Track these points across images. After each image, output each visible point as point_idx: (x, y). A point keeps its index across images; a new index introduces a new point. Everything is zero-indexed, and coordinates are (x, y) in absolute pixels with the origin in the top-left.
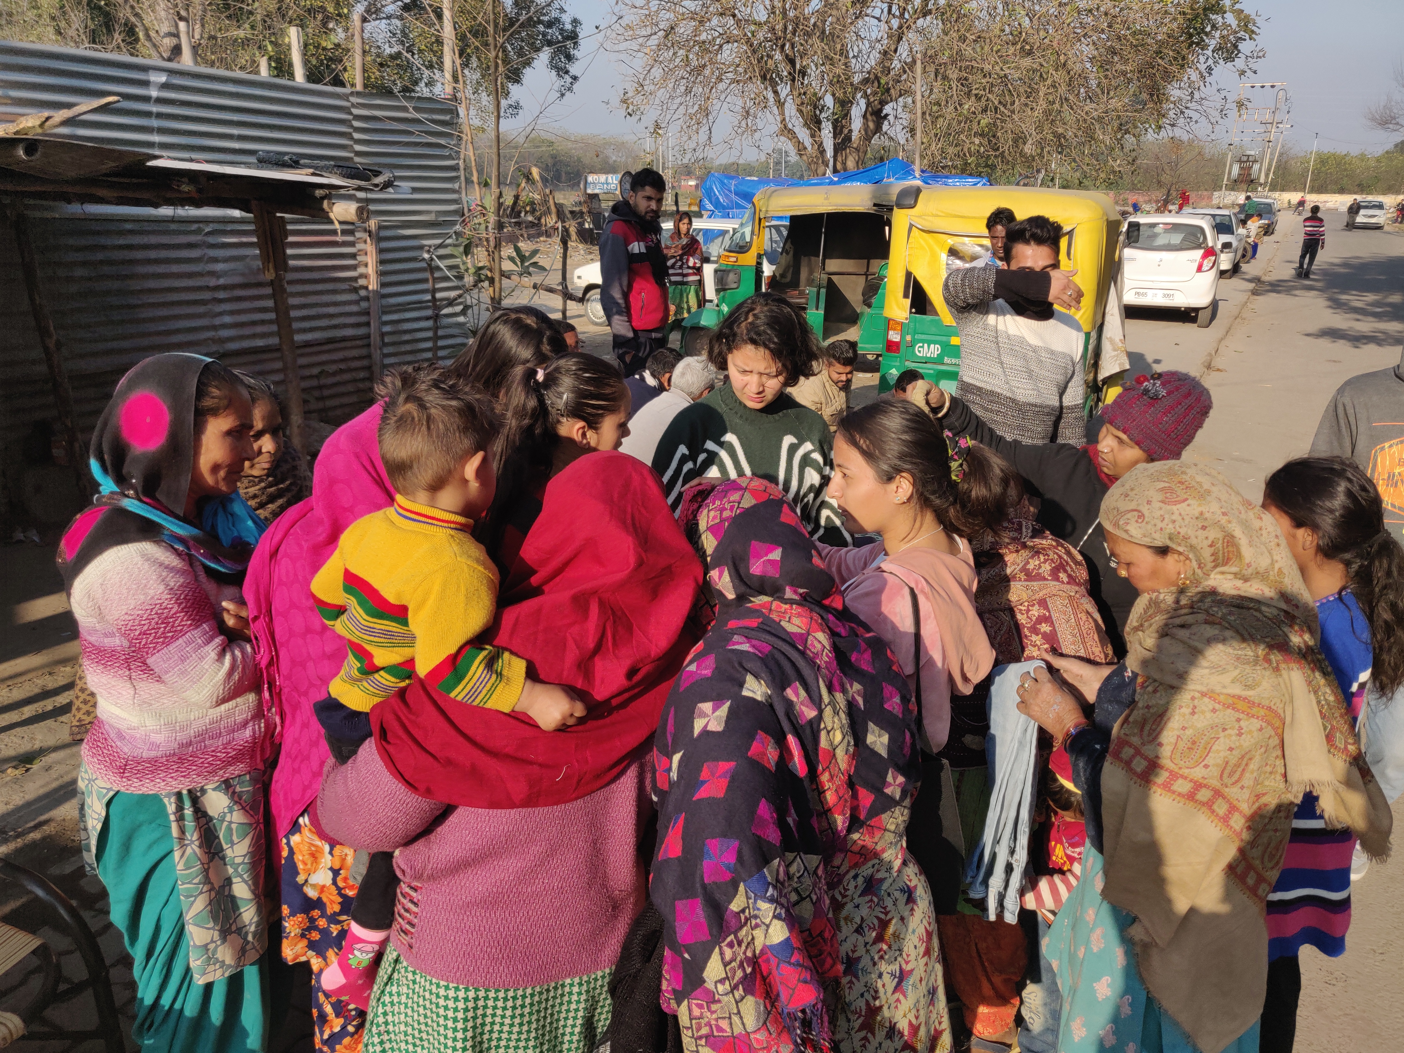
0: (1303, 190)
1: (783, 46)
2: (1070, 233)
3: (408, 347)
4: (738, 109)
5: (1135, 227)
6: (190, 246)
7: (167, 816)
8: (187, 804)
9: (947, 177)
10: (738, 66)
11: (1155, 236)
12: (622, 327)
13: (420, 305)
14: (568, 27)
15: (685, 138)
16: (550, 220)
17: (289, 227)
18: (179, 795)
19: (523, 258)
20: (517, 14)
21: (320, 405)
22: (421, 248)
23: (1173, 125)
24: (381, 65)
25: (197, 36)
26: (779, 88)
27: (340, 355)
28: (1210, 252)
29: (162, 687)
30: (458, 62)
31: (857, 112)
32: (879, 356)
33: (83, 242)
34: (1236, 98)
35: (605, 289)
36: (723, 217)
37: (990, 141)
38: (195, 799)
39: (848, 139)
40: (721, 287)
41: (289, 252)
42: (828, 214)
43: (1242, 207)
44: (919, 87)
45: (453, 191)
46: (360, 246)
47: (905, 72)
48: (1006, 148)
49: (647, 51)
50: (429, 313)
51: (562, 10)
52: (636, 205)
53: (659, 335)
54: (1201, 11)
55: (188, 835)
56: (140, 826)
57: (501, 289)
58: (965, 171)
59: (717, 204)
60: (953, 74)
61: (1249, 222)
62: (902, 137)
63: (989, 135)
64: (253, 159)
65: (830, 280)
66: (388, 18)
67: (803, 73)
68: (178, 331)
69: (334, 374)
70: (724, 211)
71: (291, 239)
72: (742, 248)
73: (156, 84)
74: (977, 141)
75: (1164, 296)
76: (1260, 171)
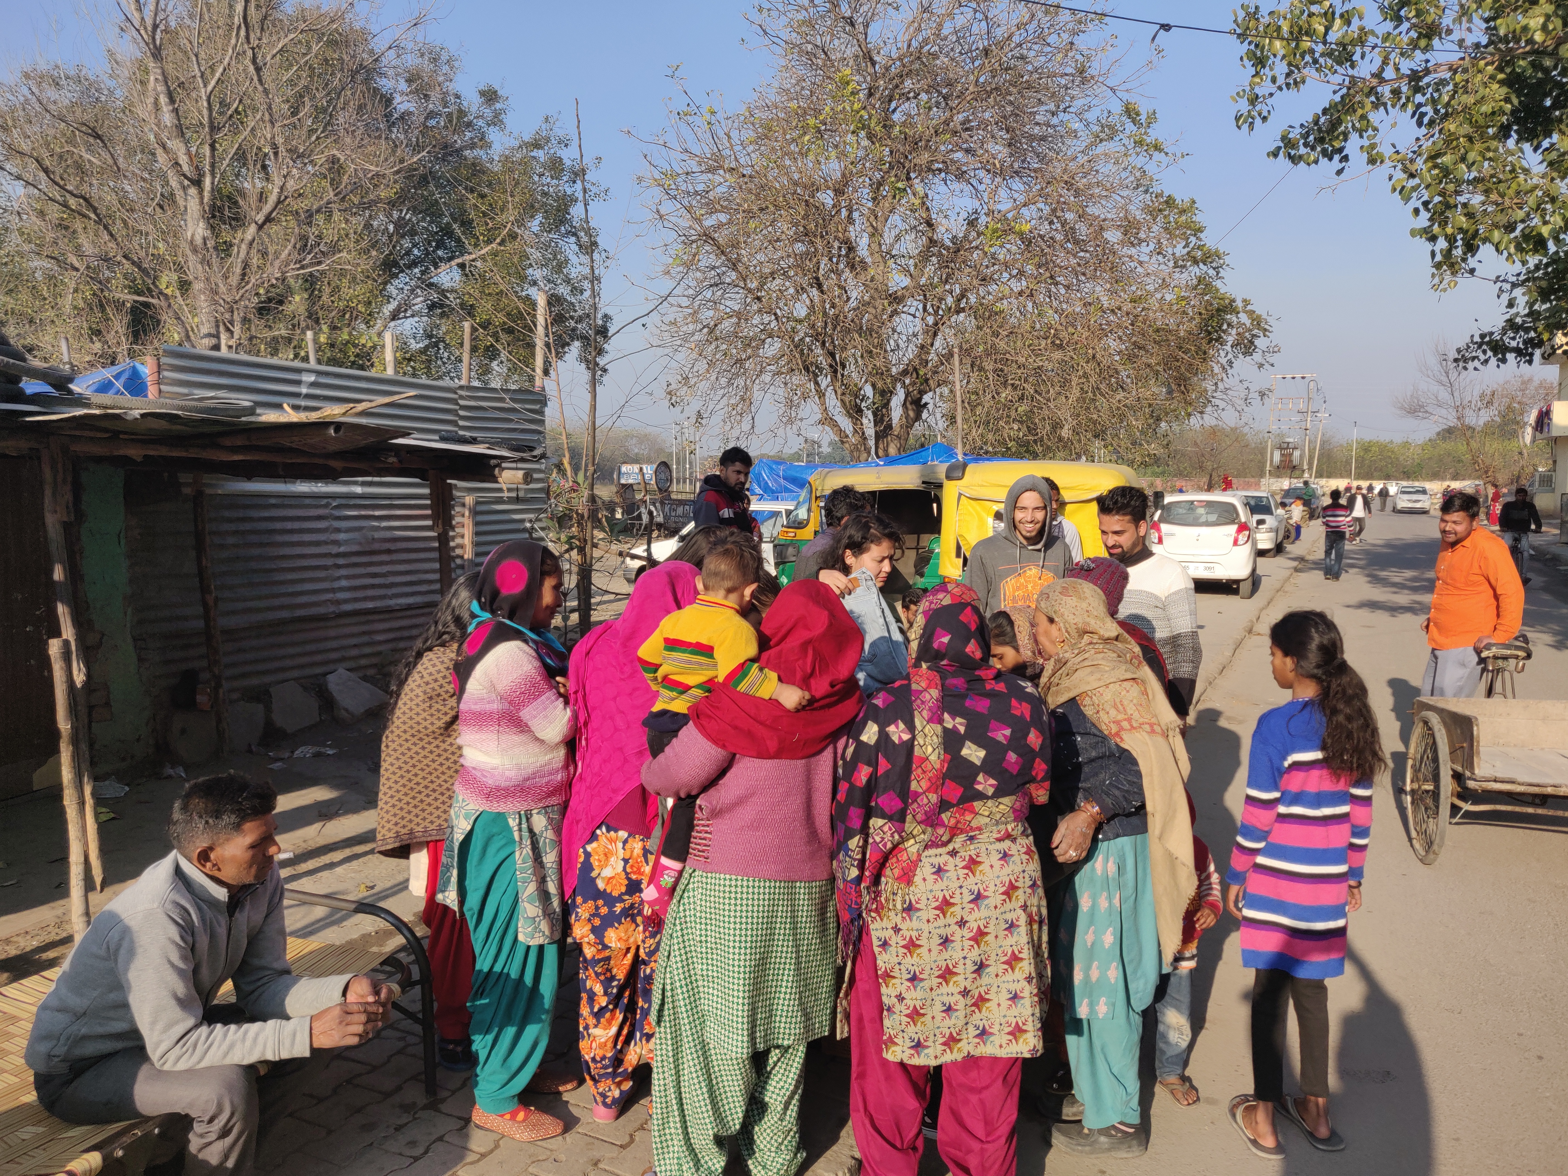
0: (1349, 476)
1: (823, 343)
6: (319, 518)
7: (511, 828)
8: (524, 821)
10: (780, 359)
11: (1190, 512)
18: (519, 815)
22: (510, 521)
23: (1202, 413)
26: (820, 379)
28: (1243, 527)
29: (516, 738)
31: (897, 401)
34: (1258, 389)
36: (773, 500)
37: (1028, 427)
38: (528, 819)
39: (889, 427)
40: (781, 561)
44: (957, 378)
47: (942, 364)
48: (1044, 433)
54: (1215, 312)
55: (524, 841)
56: (492, 837)
57: (591, 556)
59: (766, 489)
60: (989, 365)
62: (941, 425)
63: (1027, 421)
67: (843, 365)
70: (774, 494)
72: (800, 524)
73: (306, 383)
74: (1016, 427)
75: (1205, 568)
76: (1302, 458)
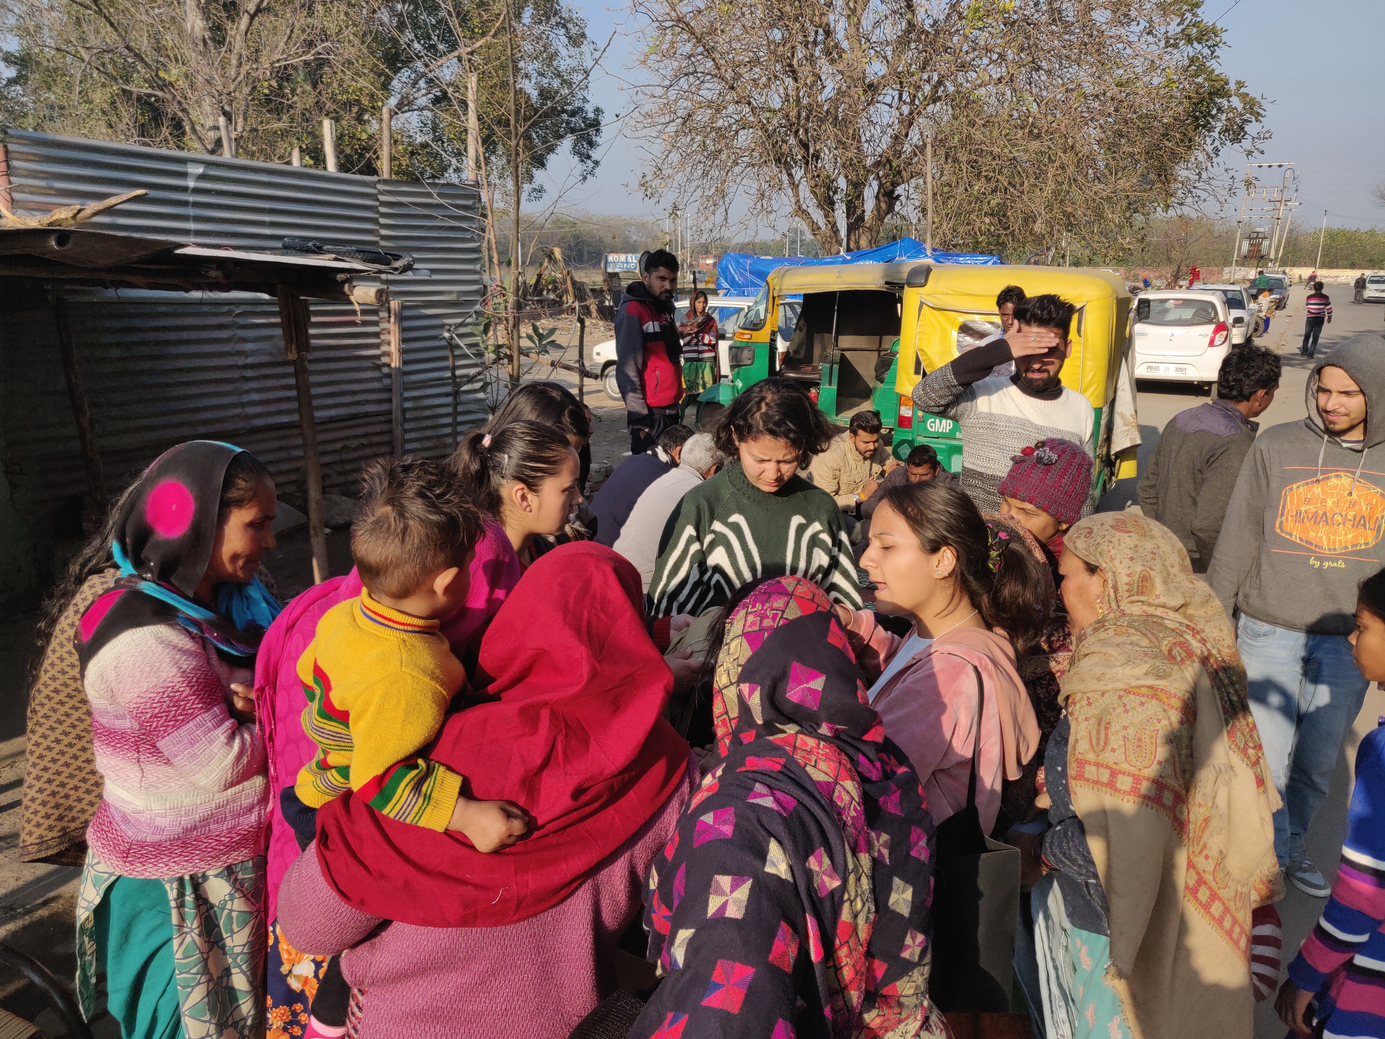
1: (797, 132)
2: (1081, 310)
3: (429, 423)
4: (753, 191)
5: (1145, 304)
6: (221, 327)
7: (167, 902)
8: (189, 890)
9: (958, 255)
10: (753, 150)
11: (1166, 311)
12: (636, 404)
13: (440, 382)
14: (591, 115)
15: (702, 219)
16: (569, 300)
17: (312, 308)
18: (181, 880)
19: (541, 337)
20: (542, 104)
21: (342, 479)
22: (442, 326)
23: (1181, 204)
24: (412, 153)
25: (240, 129)
26: (793, 171)
27: (361, 431)
28: (1221, 327)
29: (170, 769)
30: (481, 150)
31: (870, 192)
32: (891, 430)
33: (118, 324)
34: (1245, 178)
35: (620, 364)
36: (739, 295)
37: (1000, 221)
38: (197, 884)
39: (861, 218)
40: (736, 364)
41: (312, 331)
42: (841, 292)
43: (1253, 282)
44: (930, 168)
45: (475, 272)
46: (384, 325)
47: (916, 155)
48: (1016, 227)
49: (666, 137)
50: (449, 389)
51: (585, 100)
52: (650, 286)
53: (673, 412)
54: (1206, 95)
55: (188, 923)
56: (140, 912)
57: (519, 366)
58: (976, 249)
59: (733, 283)
60: (963, 157)
61: (1260, 297)
62: (914, 217)
63: (1000, 214)
64: (279, 244)
65: (842, 355)
66: (421, 109)
67: (817, 156)
68: (206, 409)
69: (355, 449)
70: (739, 289)
71: (314, 319)
72: (756, 326)
73: (192, 175)
74: (987, 220)
75: (1177, 370)
76: (1269, 247)
